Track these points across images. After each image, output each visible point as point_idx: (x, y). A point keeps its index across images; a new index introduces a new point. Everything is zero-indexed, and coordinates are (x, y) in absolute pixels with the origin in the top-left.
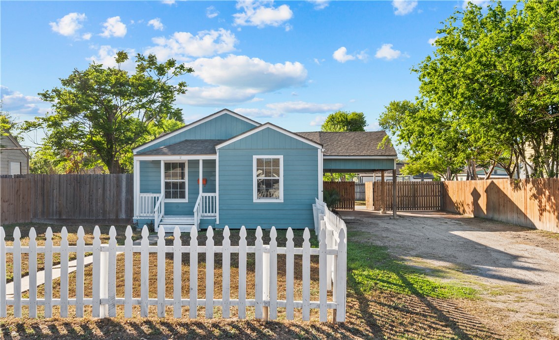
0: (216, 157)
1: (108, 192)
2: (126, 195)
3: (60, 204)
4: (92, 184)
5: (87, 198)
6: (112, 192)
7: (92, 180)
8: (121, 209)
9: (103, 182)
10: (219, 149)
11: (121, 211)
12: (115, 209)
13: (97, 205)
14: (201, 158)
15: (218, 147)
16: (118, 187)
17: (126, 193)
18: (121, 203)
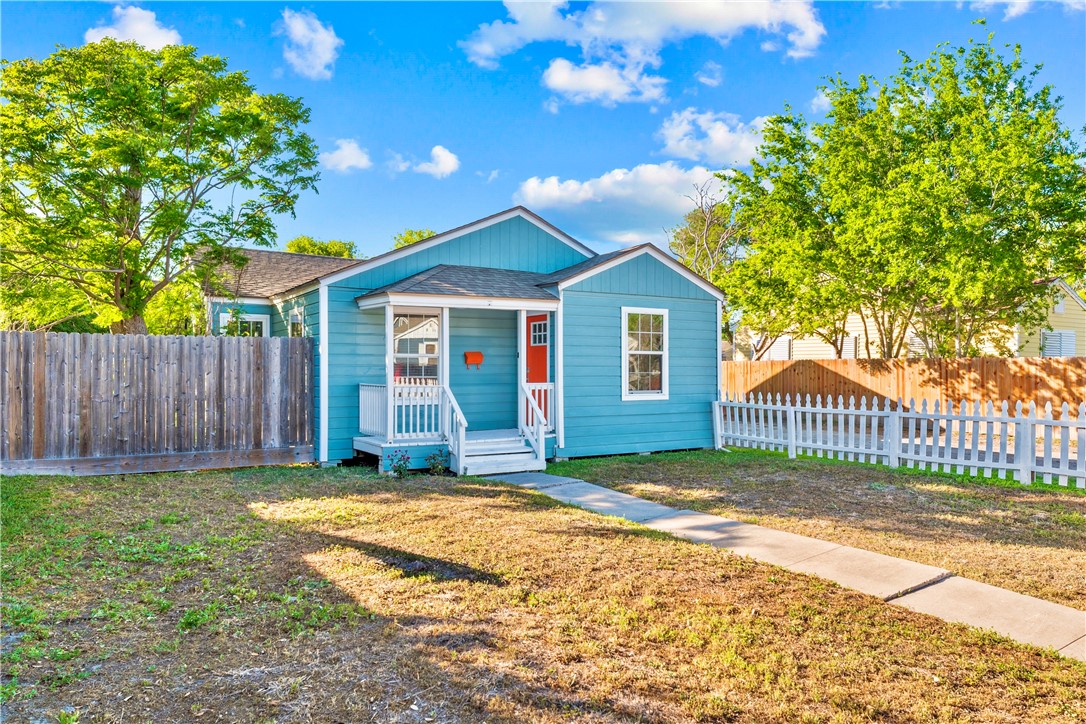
0: (558, 307)
1: (234, 382)
2: (282, 391)
3: (83, 418)
4: (186, 362)
5: (171, 400)
6: (244, 384)
7: (186, 352)
8: (267, 425)
9: (217, 357)
10: (563, 290)
11: (268, 429)
12: (251, 425)
13: (201, 417)
14: (525, 306)
15: (563, 286)
16: (258, 369)
17: (282, 384)
18: (267, 409)
